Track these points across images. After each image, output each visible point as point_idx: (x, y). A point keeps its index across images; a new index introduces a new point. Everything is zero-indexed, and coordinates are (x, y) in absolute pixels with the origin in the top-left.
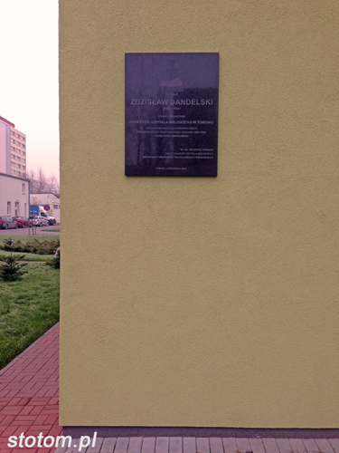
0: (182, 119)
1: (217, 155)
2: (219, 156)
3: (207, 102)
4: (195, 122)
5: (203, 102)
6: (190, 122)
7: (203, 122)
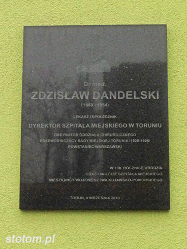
0: (112, 121)
1: (168, 176)
2: (171, 178)
3: (151, 95)
4: (131, 125)
5: (144, 95)
6: (125, 126)
7: (145, 125)
